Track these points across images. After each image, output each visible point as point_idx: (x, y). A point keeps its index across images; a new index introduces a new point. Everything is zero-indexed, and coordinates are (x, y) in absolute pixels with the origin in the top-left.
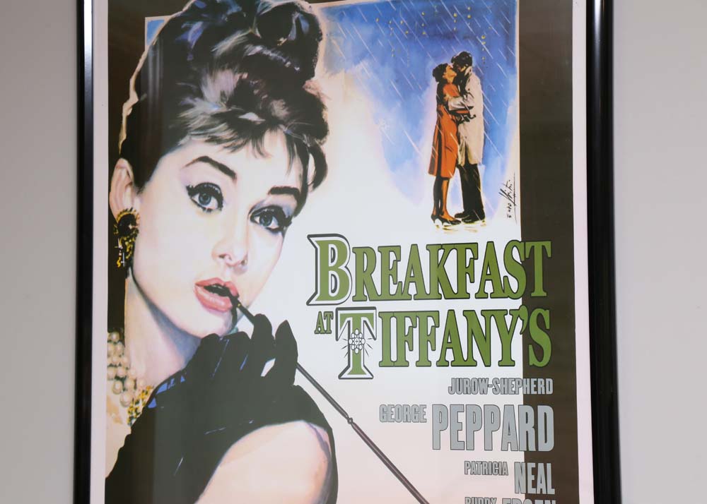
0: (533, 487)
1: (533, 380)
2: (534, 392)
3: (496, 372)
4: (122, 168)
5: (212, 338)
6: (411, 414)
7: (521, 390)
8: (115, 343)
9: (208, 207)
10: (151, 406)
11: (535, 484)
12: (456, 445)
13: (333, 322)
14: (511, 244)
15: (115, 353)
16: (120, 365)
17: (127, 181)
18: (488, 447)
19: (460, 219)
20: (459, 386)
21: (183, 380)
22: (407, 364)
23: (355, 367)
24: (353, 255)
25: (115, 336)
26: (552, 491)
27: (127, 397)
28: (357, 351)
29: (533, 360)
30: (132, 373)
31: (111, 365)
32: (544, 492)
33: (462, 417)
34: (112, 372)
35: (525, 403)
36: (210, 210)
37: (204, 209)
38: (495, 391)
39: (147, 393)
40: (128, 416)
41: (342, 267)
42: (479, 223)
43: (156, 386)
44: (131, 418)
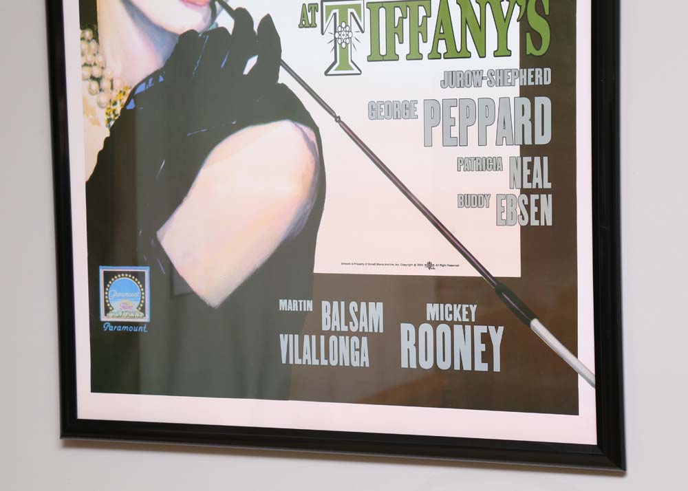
0: (528, 182)
1: (530, 70)
2: (530, 83)
3: (491, 63)
5: (191, 34)
6: (402, 110)
7: (517, 81)
8: (89, 41)
10: (128, 108)
11: (530, 179)
12: (448, 141)
13: (318, 15)
15: (89, 52)
16: (95, 64)
18: (482, 142)
20: (452, 79)
21: (161, 79)
22: (396, 58)
23: (341, 63)
25: (88, 33)
26: (548, 185)
27: (104, 98)
28: (344, 45)
29: (531, 49)
30: (108, 73)
31: (85, 65)
32: (540, 187)
33: (455, 112)
34: (87, 72)
35: (521, 96)
38: (490, 84)
39: (124, 94)
40: (106, 117)
43: (133, 87)
44: (109, 120)
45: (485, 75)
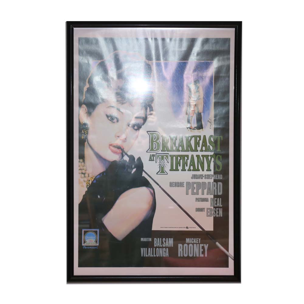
1: (216, 175)
2: (217, 179)
3: (205, 173)
4: (83, 107)
6: (179, 184)
7: (213, 178)
8: (81, 162)
9: (113, 121)
10: (94, 182)
11: (216, 204)
12: (193, 193)
13: (155, 158)
14: (211, 136)
15: (81, 166)
16: (83, 169)
18: (203, 194)
19: (196, 128)
20: (194, 177)
21: (105, 174)
22: (178, 170)
23: (162, 171)
25: (81, 160)
26: (221, 206)
27: (86, 179)
28: (162, 166)
29: (217, 170)
30: (87, 172)
31: (80, 169)
32: (219, 206)
33: (195, 185)
34: (80, 171)
35: (214, 181)
36: (114, 122)
37: (112, 122)
38: (205, 178)
39: (93, 178)
40: (86, 185)
41: (158, 141)
42: (201, 130)
43: (96, 176)
44: (87, 186)
45: (204, 176)
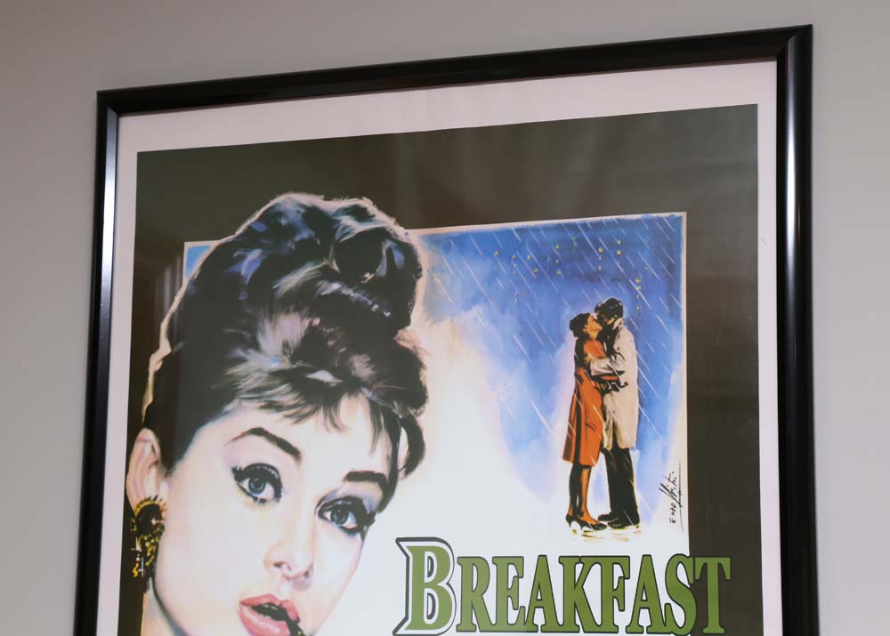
4: (145, 441)
9: (260, 496)
14: (676, 560)
17: (152, 460)
19: (605, 523)
24: (458, 568)
36: (263, 501)
37: (256, 499)
41: (443, 584)
42: (632, 528)
